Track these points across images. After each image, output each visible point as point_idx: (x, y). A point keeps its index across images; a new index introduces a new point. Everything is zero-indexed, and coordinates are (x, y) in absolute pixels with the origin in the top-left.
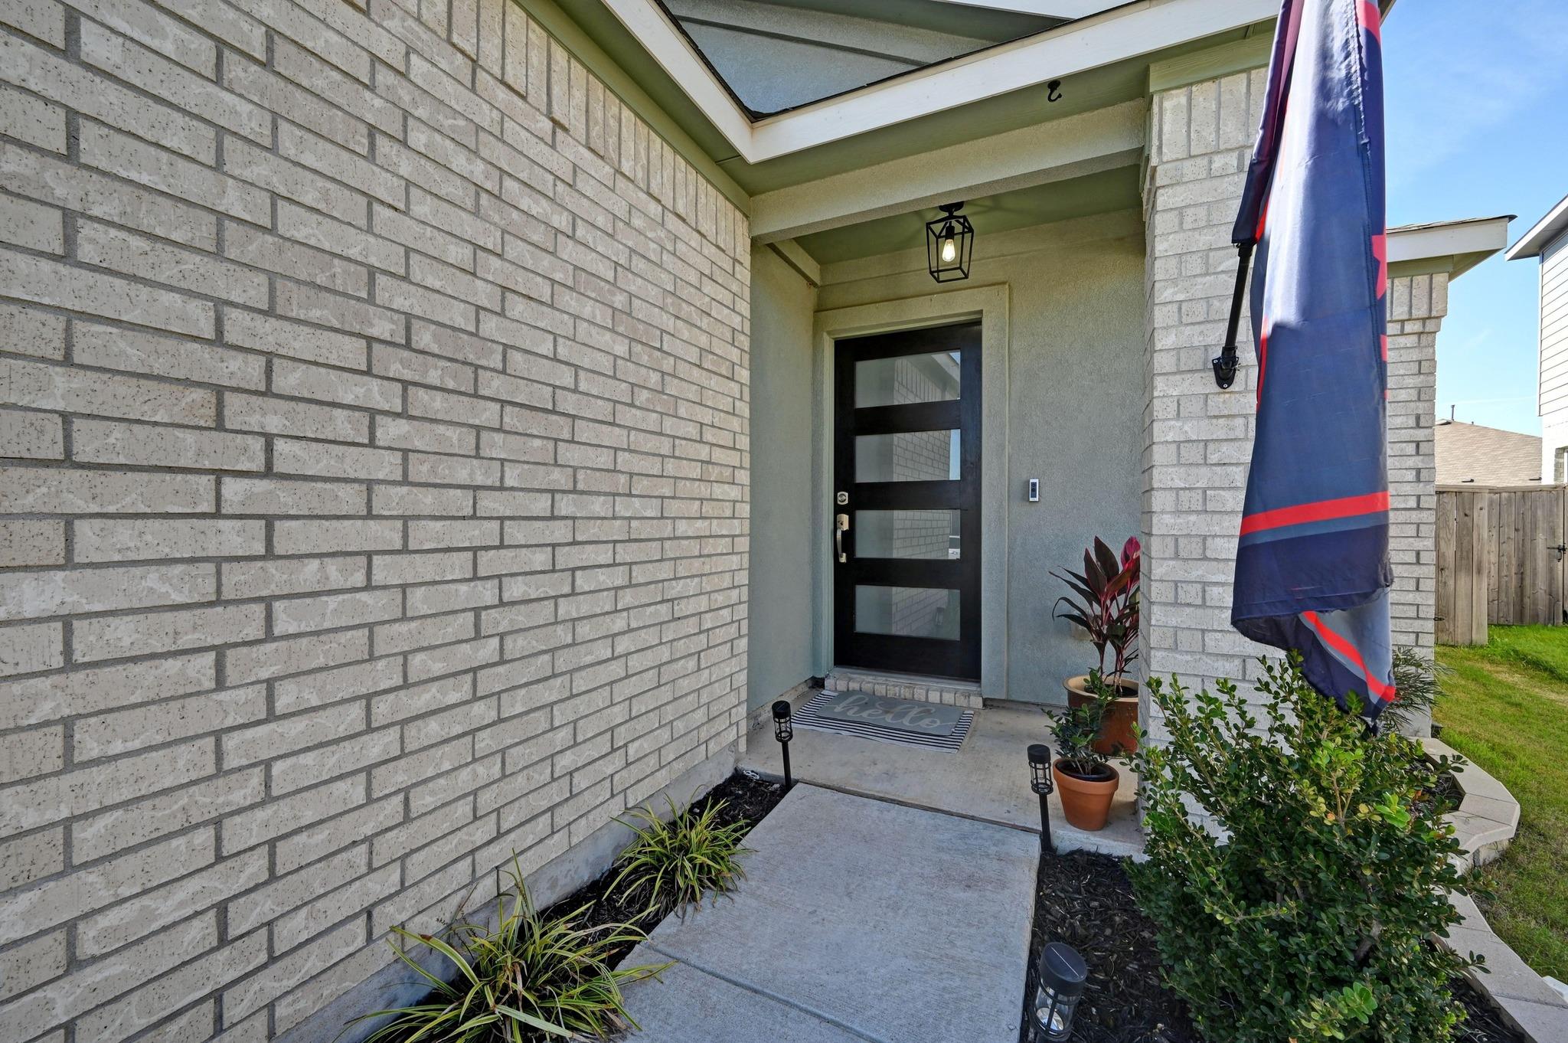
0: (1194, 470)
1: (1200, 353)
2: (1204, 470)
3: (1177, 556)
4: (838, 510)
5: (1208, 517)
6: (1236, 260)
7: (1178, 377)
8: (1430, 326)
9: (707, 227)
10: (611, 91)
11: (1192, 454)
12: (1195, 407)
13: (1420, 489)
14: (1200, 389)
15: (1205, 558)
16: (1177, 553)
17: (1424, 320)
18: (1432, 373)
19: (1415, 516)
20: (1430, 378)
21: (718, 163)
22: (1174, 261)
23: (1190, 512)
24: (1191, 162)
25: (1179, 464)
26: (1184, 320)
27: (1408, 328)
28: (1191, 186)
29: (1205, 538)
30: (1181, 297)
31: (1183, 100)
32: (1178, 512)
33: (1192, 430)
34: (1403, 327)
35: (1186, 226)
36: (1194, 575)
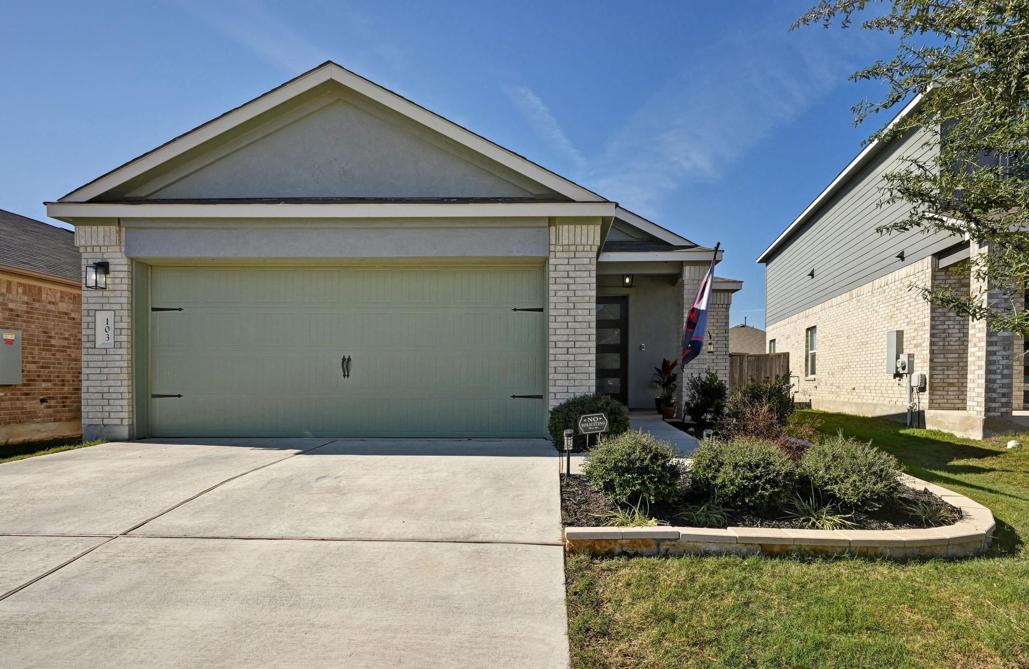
27: (726, 306)
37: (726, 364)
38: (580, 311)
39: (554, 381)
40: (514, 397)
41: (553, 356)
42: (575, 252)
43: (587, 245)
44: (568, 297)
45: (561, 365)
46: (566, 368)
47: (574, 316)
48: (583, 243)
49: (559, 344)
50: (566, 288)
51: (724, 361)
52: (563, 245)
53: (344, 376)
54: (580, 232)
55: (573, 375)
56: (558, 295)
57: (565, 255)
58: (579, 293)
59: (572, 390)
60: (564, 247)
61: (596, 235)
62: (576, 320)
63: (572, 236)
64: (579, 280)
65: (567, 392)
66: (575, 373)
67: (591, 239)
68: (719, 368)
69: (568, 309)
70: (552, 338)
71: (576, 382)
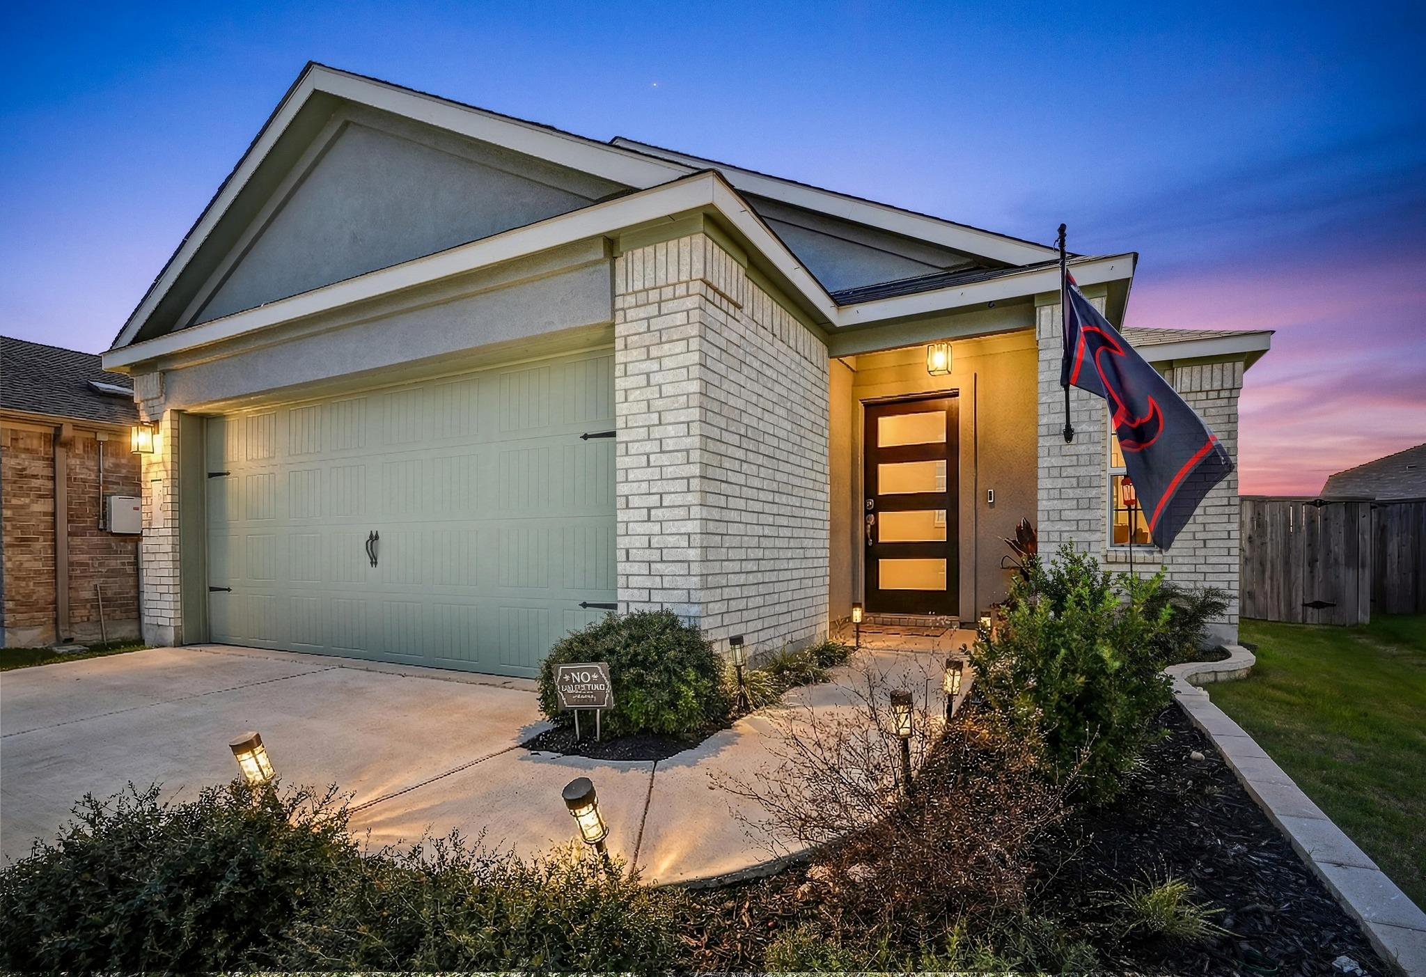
0: (1056, 480)
1: (1058, 427)
2: (1060, 480)
3: (1049, 520)
4: (867, 512)
5: (1062, 501)
6: (1064, 393)
7: (1049, 438)
8: (1234, 392)
9: (814, 360)
10: (756, 284)
11: (1055, 472)
12: (1055, 451)
13: (1230, 493)
14: (1058, 443)
15: (1061, 520)
16: (1049, 518)
17: (1231, 390)
18: (1236, 422)
19: (1227, 510)
20: (1234, 425)
21: (819, 325)
22: (1046, 385)
23: (1054, 499)
24: (1053, 339)
25: (1049, 477)
26: (1052, 411)
27: (1223, 394)
28: (1053, 350)
29: (1061, 511)
30: (1050, 401)
31: (1050, 311)
32: (1049, 499)
33: (1055, 461)
34: (1219, 394)
35: (1051, 368)
36: (1056, 529)
37: (1229, 527)
38: (670, 428)
39: (625, 577)
40: (585, 605)
41: (624, 526)
42: (659, 303)
43: (680, 283)
44: (648, 401)
45: (638, 545)
46: (647, 551)
47: (661, 440)
48: (670, 282)
49: (635, 501)
50: (645, 383)
51: (1225, 519)
52: (634, 292)
53: (372, 563)
54: (664, 259)
55: (659, 566)
56: (631, 398)
57: (642, 313)
58: (668, 390)
59: (657, 597)
60: (639, 295)
61: (694, 258)
62: (665, 448)
63: (650, 271)
64: (667, 363)
65: (649, 601)
66: (662, 561)
67: (685, 269)
68: (1210, 536)
69: (649, 427)
70: (622, 489)
71: (666, 579)
